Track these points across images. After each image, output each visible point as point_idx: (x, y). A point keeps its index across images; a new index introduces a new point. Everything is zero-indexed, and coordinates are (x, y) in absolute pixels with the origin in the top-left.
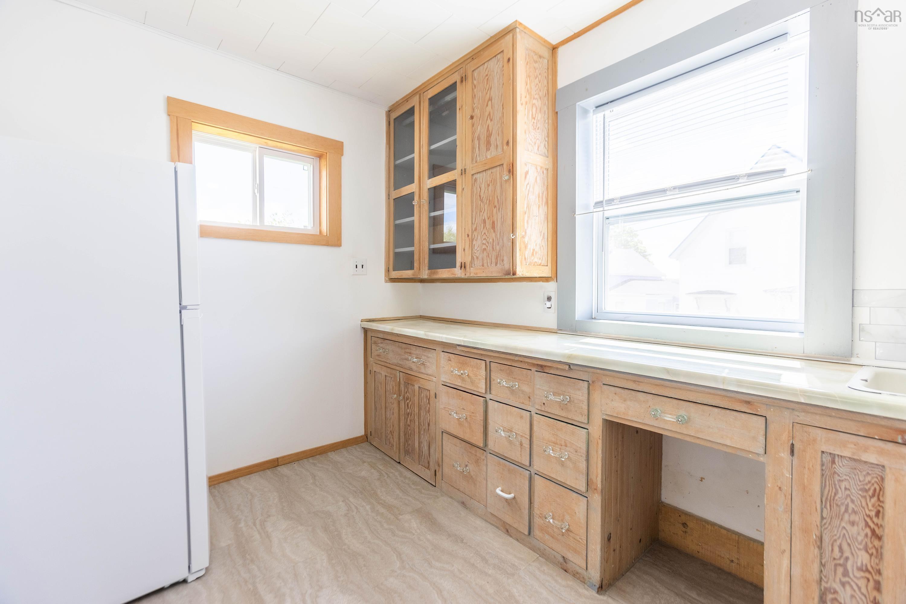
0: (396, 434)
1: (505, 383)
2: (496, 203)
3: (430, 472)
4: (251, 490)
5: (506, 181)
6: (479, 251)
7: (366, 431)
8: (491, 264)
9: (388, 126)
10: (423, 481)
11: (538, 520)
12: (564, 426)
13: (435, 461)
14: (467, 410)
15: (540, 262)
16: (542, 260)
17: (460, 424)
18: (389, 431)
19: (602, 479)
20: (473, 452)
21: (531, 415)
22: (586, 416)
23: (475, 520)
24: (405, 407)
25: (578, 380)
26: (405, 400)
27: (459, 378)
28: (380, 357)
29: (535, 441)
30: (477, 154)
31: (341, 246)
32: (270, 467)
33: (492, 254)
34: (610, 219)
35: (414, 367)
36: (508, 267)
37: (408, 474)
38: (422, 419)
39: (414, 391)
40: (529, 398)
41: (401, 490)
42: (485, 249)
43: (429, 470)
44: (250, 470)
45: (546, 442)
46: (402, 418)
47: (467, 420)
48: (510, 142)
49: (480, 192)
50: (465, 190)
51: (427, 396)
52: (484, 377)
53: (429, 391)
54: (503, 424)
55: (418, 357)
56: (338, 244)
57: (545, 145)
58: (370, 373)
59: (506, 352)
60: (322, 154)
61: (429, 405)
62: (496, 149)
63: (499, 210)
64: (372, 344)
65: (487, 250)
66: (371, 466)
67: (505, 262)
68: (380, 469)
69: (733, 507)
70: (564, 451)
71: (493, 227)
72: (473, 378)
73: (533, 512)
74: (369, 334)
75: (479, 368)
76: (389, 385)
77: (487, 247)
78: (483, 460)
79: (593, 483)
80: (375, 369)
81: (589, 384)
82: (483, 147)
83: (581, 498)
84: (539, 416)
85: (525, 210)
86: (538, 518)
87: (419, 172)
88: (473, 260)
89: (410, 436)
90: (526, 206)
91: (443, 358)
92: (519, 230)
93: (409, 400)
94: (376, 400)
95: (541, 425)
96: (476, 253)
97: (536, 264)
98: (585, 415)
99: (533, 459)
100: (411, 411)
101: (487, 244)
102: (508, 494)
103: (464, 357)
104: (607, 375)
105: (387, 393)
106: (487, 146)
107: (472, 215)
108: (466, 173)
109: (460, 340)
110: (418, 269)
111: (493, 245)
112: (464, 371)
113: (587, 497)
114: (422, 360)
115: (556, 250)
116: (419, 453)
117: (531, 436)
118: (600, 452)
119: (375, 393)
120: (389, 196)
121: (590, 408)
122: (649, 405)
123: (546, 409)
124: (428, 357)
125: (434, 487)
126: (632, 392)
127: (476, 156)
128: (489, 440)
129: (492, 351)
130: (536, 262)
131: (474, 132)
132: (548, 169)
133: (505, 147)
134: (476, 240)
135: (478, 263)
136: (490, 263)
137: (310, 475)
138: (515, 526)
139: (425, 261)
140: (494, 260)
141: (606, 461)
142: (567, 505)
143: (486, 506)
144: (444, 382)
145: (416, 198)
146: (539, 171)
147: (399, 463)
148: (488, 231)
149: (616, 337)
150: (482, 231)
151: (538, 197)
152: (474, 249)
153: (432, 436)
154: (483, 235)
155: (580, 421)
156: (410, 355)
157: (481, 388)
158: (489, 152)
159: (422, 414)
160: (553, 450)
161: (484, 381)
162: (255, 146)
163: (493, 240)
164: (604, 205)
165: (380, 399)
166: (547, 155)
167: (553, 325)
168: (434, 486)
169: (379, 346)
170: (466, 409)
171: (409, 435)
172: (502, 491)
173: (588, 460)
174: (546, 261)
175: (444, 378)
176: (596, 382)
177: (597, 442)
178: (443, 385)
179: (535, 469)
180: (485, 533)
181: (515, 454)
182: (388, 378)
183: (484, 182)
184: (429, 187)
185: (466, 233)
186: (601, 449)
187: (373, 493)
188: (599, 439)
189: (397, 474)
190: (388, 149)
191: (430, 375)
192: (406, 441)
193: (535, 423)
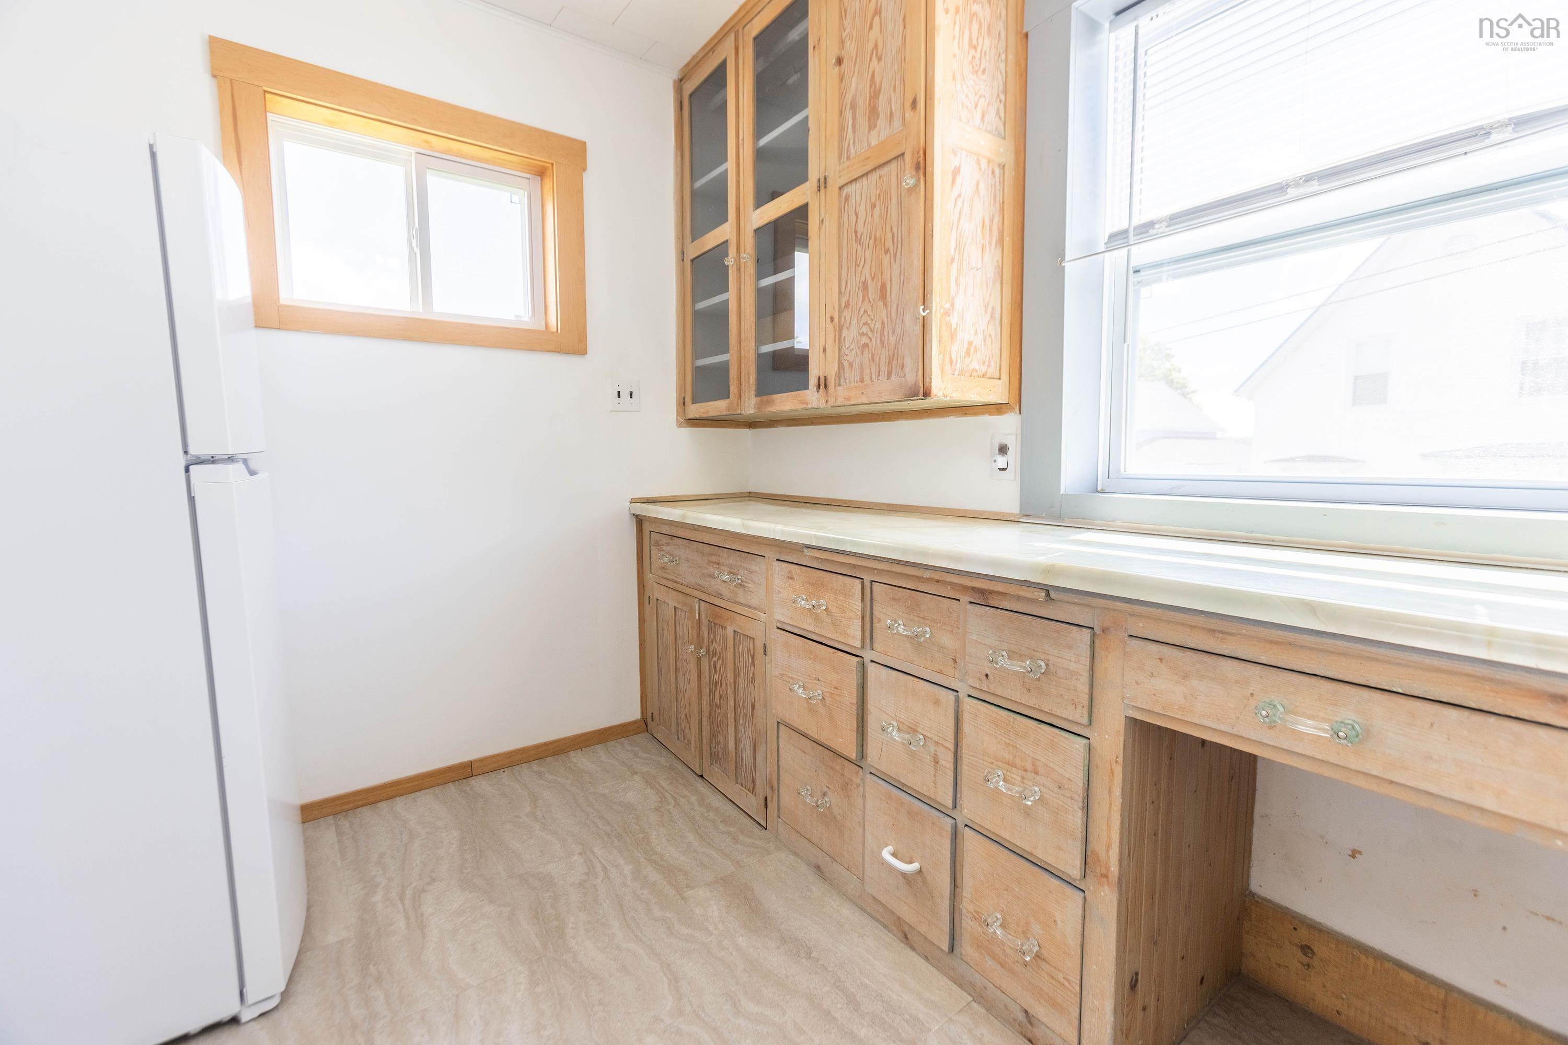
0: (694, 722)
1: (903, 627)
2: (889, 244)
3: (756, 800)
4: (411, 823)
5: (910, 190)
6: (854, 352)
7: (645, 712)
8: (879, 375)
9: (680, 111)
10: (742, 817)
11: (971, 924)
12: (1033, 727)
13: (765, 779)
14: (824, 682)
15: (984, 369)
16: (988, 366)
17: (812, 710)
18: (684, 714)
19: (1121, 854)
20: (838, 768)
21: (957, 700)
22: (1084, 709)
23: (839, 908)
24: (709, 669)
25: (1067, 626)
26: (709, 656)
27: (809, 615)
28: (666, 571)
29: (967, 756)
30: (850, 140)
31: (586, 353)
32: (457, 779)
33: (881, 354)
34: (1142, 273)
35: (725, 592)
36: (915, 379)
37: (716, 801)
38: (741, 695)
39: (725, 639)
40: (955, 661)
41: (698, 833)
42: (866, 346)
43: (755, 795)
44: (416, 783)
45: (991, 760)
46: (706, 691)
47: (825, 702)
48: (920, 98)
49: (856, 222)
50: (826, 223)
51: (749, 651)
52: (859, 613)
53: (753, 639)
54: (898, 715)
55: (732, 571)
56: (581, 350)
57: (998, 110)
58: (649, 602)
59: (903, 561)
60: (543, 166)
61: (752, 668)
62: (890, 122)
63: (895, 257)
64: (652, 547)
65: (870, 348)
66: (647, 782)
67: (907, 370)
68: (663, 788)
69: (1434, 923)
70: (1031, 783)
71: (883, 296)
72: (835, 615)
73: (961, 907)
74: (647, 528)
75: (849, 596)
76: (681, 626)
77: (871, 339)
78: (858, 785)
79: (1099, 861)
80: (657, 595)
81: (1094, 634)
82: (862, 122)
83: (1069, 891)
84: (975, 701)
85: (952, 253)
86: (972, 921)
87: (736, 198)
88: (842, 370)
89: (721, 726)
90: (953, 245)
91: (779, 574)
92: (938, 299)
93: (717, 657)
94: (660, 655)
95: (979, 723)
96: (847, 355)
97: (974, 374)
98: (1083, 707)
99: (961, 793)
100: (720, 677)
101: (870, 335)
102: (908, 864)
103: (818, 572)
104: (1141, 616)
105: (679, 642)
106: (869, 119)
107: (840, 274)
108: (828, 186)
109: (810, 536)
110: (737, 396)
111: (882, 335)
112: (818, 598)
113: (1084, 889)
114: (739, 577)
115: (1018, 345)
116: (736, 760)
117: (957, 745)
118: (1117, 794)
119: (658, 640)
120: (682, 253)
121: (1094, 691)
122: (1250, 692)
123: (992, 687)
124: (751, 572)
125: (764, 830)
126: (1205, 657)
127: (849, 145)
128: (868, 746)
129: (875, 558)
130: (974, 370)
131: (844, 94)
132: (1004, 166)
133: (909, 114)
134: (847, 327)
135: (851, 376)
136: (877, 374)
137: (527, 797)
138: (923, 928)
139: (749, 379)
140: (884, 368)
141: (1130, 814)
142: (1035, 901)
143: (862, 880)
144: (779, 621)
145: (732, 251)
146: (983, 169)
147: (702, 776)
148: (872, 306)
149: (1153, 530)
150: (860, 307)
151: (981, 225)
152: (844, 346)
153: (760, 730)
154: (862, 316)
155: (1070, 718)
156: (718, 568)
157: (853, 636)
158: (874, 133)
159: (741, 685)
160: (1005, 780)
161: (858, 622)
162: (409, 150)
163: (883, 323)
164: (1132, 239)
165: (666, 653)
166: (1003, 134)
167: (1012, 506)
168: (764, 827)
169: (663, 551)
170: (822, 679)
171: (717, 721)
172: (894, 855)
173: (1087, 809)
174: (998, 368)
175: (781, 615)
176: (1111, 629)
177: (1111, 769)
178: (778, 628)
179: (966, 815)
180: (859, 937)
181: (919, 780)
182: (679, 613)
183: (864, 200)
184: (755, 226)
185: (828, 315)
186: (1121, 786)
187: (642, 838)
188: (1116, 762)
189: (693, 799)
190: (679, 159)
191: (755, 608)
192: (713, 735)
193: (966, 717)
